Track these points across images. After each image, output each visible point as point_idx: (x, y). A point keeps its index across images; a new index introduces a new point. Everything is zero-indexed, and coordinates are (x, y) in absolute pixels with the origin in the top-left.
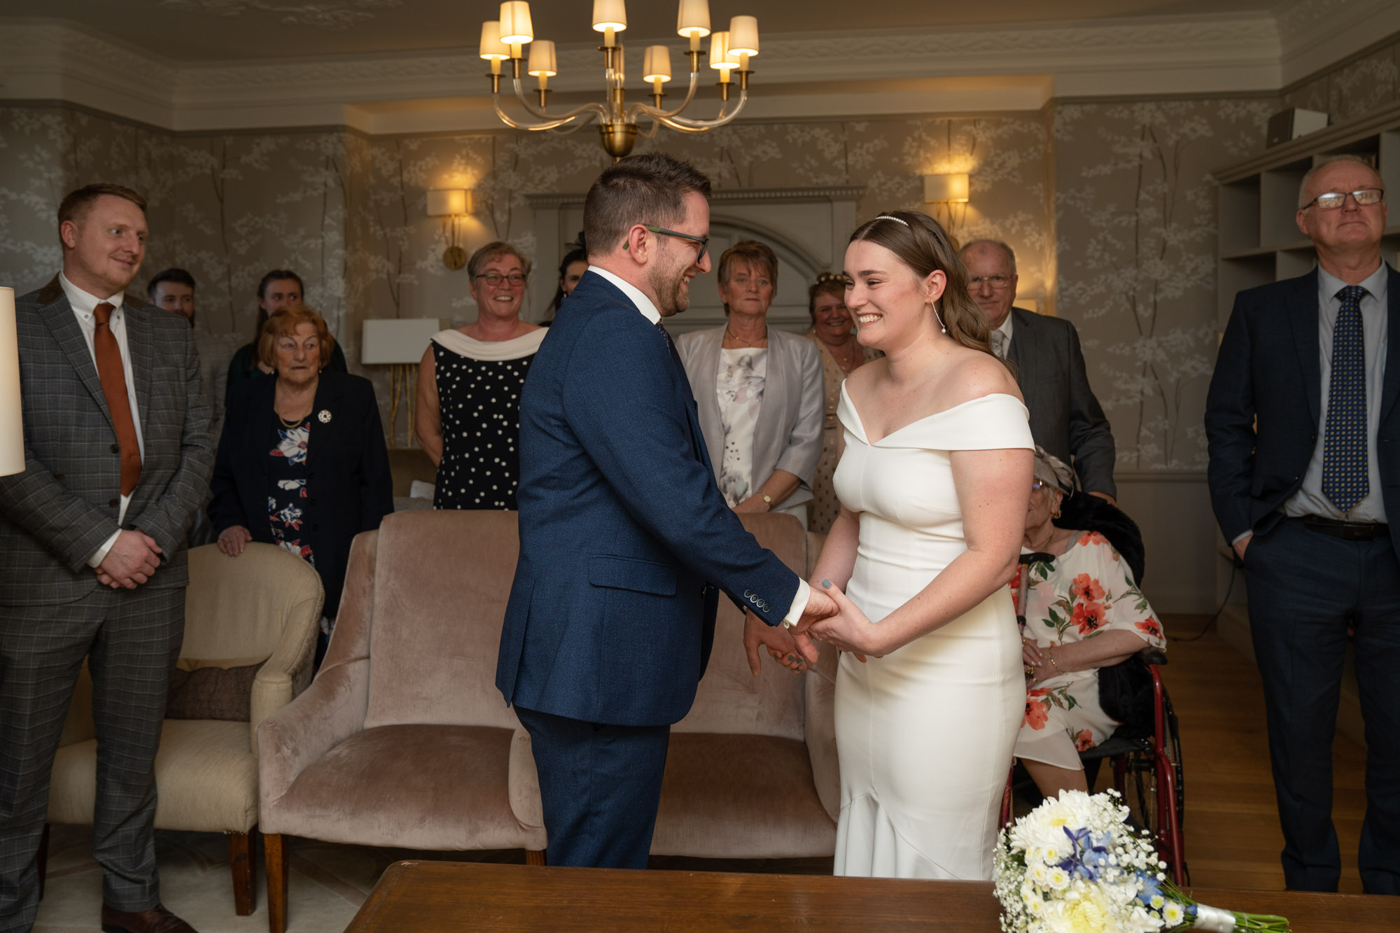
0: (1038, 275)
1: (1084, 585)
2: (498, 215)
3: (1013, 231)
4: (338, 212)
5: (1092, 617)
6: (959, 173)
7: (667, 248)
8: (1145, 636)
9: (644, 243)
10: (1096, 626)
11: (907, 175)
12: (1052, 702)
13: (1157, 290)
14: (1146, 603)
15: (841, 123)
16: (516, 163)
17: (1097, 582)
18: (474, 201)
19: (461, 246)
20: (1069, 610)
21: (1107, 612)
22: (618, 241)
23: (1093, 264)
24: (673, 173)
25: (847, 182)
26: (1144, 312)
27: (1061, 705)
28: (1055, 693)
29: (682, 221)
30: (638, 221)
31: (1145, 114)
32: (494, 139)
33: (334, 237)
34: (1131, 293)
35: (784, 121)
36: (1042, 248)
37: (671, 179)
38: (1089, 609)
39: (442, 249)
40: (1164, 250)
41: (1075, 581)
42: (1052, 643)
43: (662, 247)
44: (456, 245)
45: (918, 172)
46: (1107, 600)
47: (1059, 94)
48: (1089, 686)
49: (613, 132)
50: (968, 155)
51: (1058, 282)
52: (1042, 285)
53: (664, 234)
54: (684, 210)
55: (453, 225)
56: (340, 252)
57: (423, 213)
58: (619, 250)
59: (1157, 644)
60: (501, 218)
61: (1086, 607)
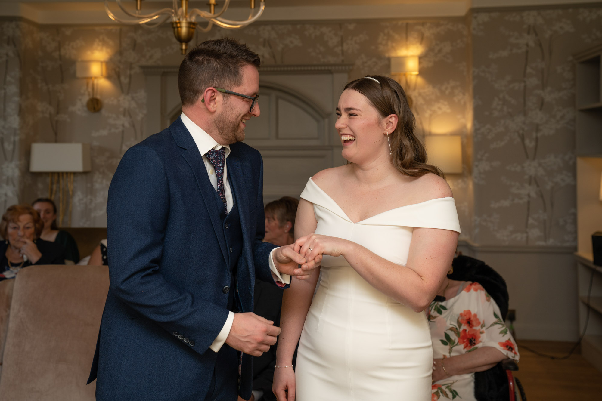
0: (463, 121)
1: (466, 318)
2: (122, 78)
3: (447, 92)
4: (15, 73)
5: (472, 338)
6: (413, 56)
7: (229, 102)
8: (505, 352)
9: (215, 99)
10: (475, 344)
11: (380, 57)
12: (441, 394)
13: (537, 130)
14: (507, 330)
15: (339, 24)
16: (134, 45)
17: (475, 316)
18: (107, 69)
19: (98, 97)
20: (458, 334)
21: (482, 335)
22: (198, 97)
23: (496, 114)
24: (235, 53)
25: (343, 61)
26: (530, 144)
27: (447, 396)
28: (444, 388)
29: (238, 83)
30: (210, 84)
31: (530, 18)
32: (121, 30)
33: (13, 89)
34: (521, 132)
35: (303, 23)
36: (465, 103)
37: (232, 57)
38: (470, 333)
39: (86, 99)
40: (542, 104)
41: (461, 315)
42: (444, 356)
43: (226, 101)
44: (95, 96)
45: (387, 55)
46: (482, 327)
47: (476, 6)
48: (467, 384)
49: (181, 27)
50: (418, 45)
51: (474, 125)
52: (465, 126)
53: (228, 93)
54: (241, 78)
55: (93, 85)
56: (16, 99)
57: (74, 76)
58: (199, 103)
59: (512, 357)
60: (124, 80)
61: (468, 332)
